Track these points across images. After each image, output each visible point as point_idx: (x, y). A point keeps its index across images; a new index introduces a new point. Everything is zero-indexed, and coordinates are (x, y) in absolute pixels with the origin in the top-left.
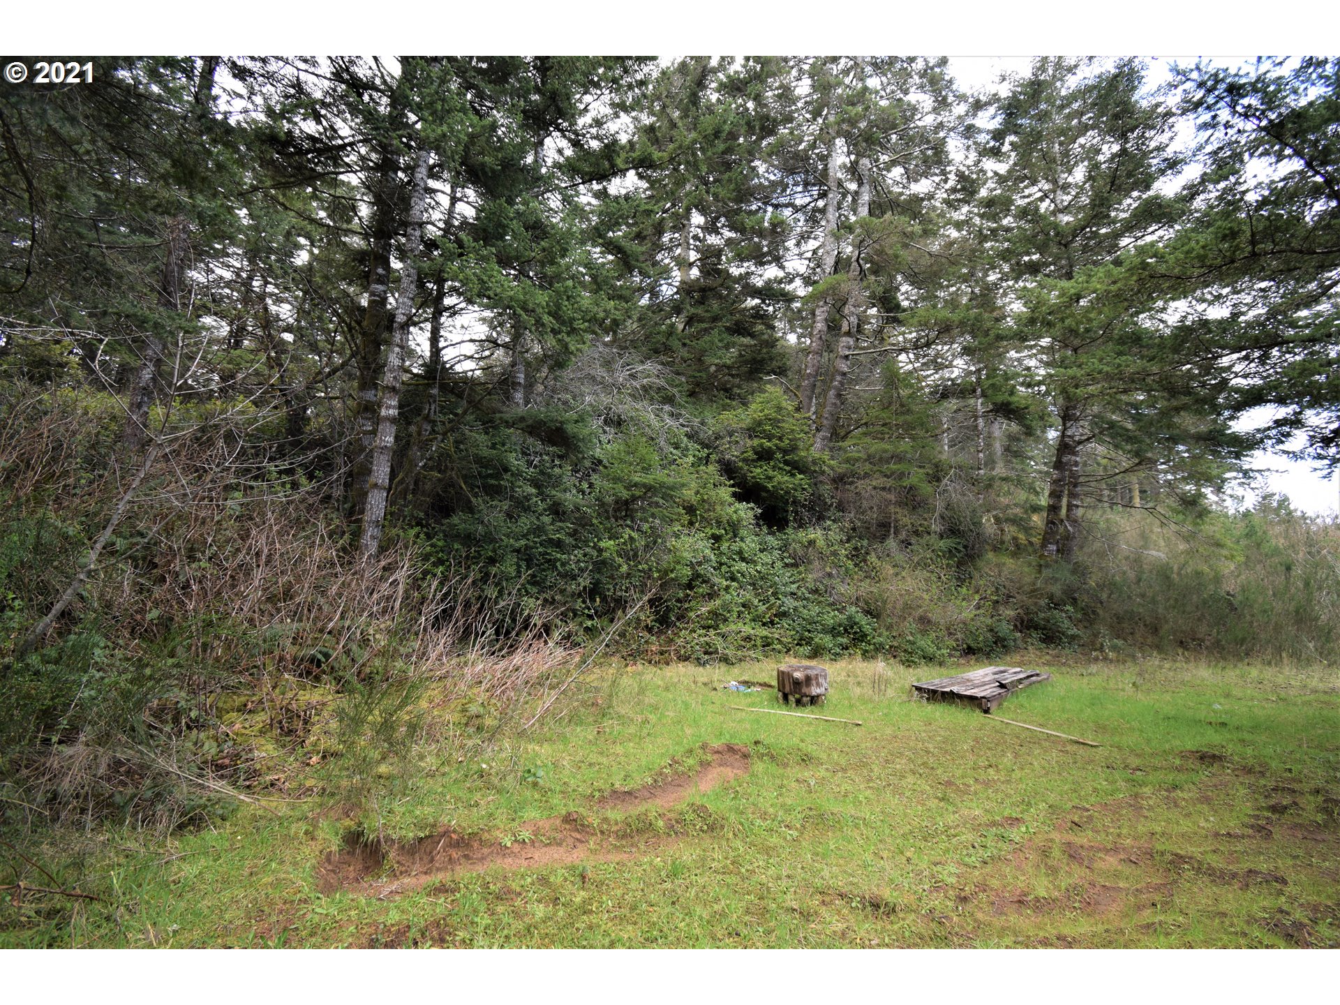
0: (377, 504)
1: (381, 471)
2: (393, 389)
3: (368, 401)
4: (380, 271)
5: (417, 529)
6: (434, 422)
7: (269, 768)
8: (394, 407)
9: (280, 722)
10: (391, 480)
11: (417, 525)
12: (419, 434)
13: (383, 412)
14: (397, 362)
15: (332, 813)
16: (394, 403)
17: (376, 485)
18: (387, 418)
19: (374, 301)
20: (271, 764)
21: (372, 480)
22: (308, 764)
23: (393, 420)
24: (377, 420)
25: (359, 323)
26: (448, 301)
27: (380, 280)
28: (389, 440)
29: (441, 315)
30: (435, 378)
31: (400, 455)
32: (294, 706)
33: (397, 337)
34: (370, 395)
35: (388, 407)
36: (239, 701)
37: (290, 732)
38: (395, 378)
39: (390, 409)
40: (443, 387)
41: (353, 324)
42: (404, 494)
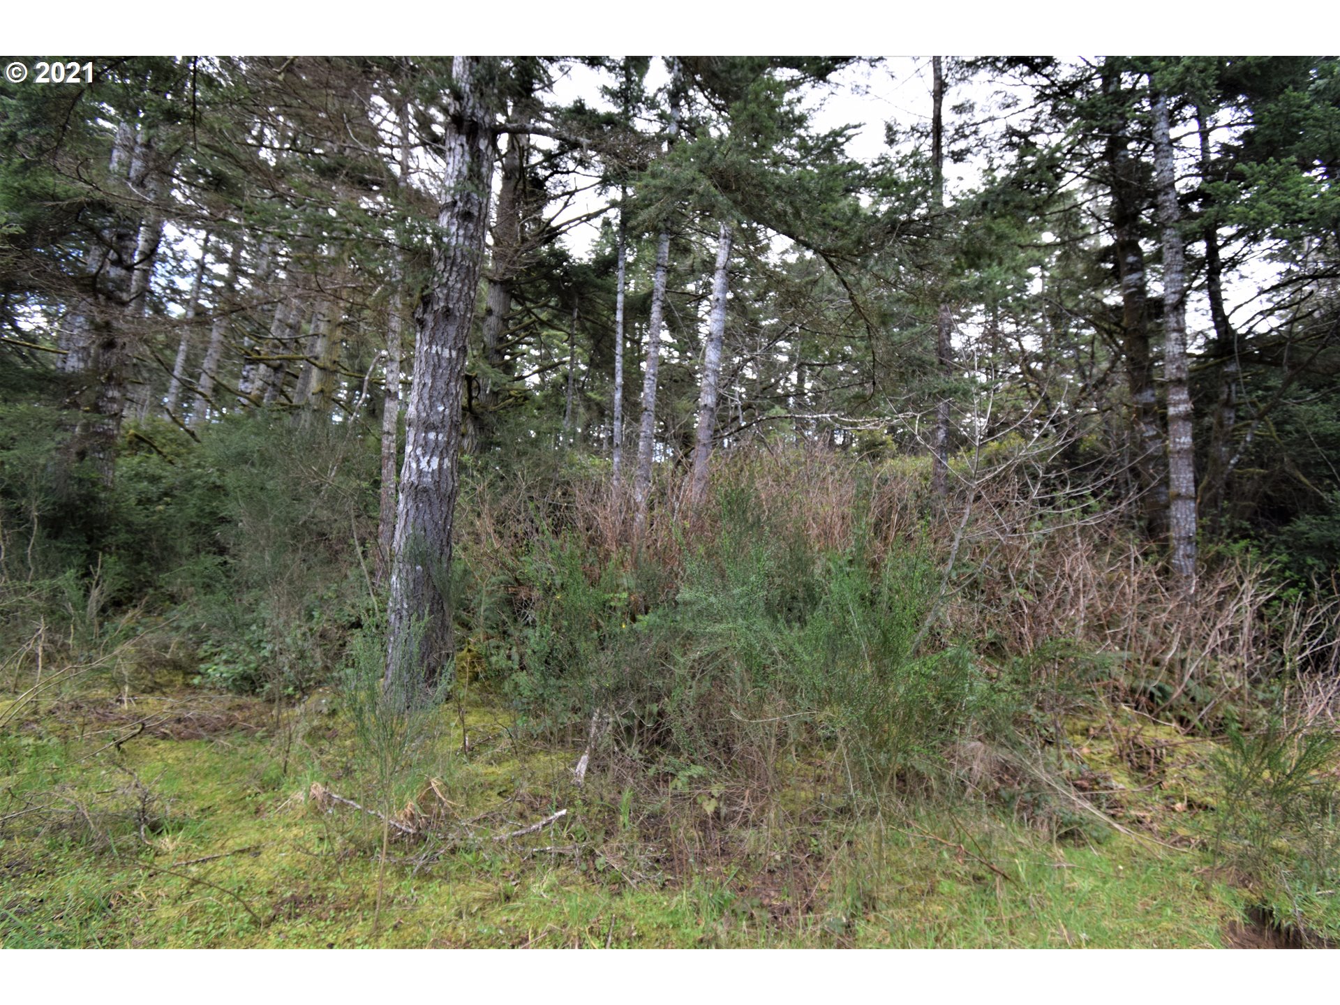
0: (1184, 518)
1: (1183, 478)
2: (1179, 382)
3: (1145, 404)
4: (1131, 259)
5: (1243, 543)
6: (1236, 407)
7: (1129, 802)
8: (1185, 402)
9: (1128, 755)
10: (1196, 486)
11: (1243, 537)
12: (1221, 425)
13: (1172, 411)
14: (1177, 349)
15: (1223, 875)
16: (1184, 395)
17: (1178, 496)
18: (1178, 417)
19: (1131, 294)
20: (1131, 798)
21: (1173, 490)
22: (1174, 810)
23: (1186, 417)
24: (1164, 421)
25: (1117, 324)
26: (1224, 254)
27: (1134, 268)
28: (1185, 440)
29: (1219, 273)
30: (1232, 352)
31: (1201, 457)
32: (1140, 740)
33: (1172, 321)
34: (1148, 396)
35: (1176, 404)
36: (1081, 724)
37: (1141, 768)
38: (1178, 368)
39: (1180, 404)
40: (1246, 359)
41: (1113, 327)
42: (1214, 502)
